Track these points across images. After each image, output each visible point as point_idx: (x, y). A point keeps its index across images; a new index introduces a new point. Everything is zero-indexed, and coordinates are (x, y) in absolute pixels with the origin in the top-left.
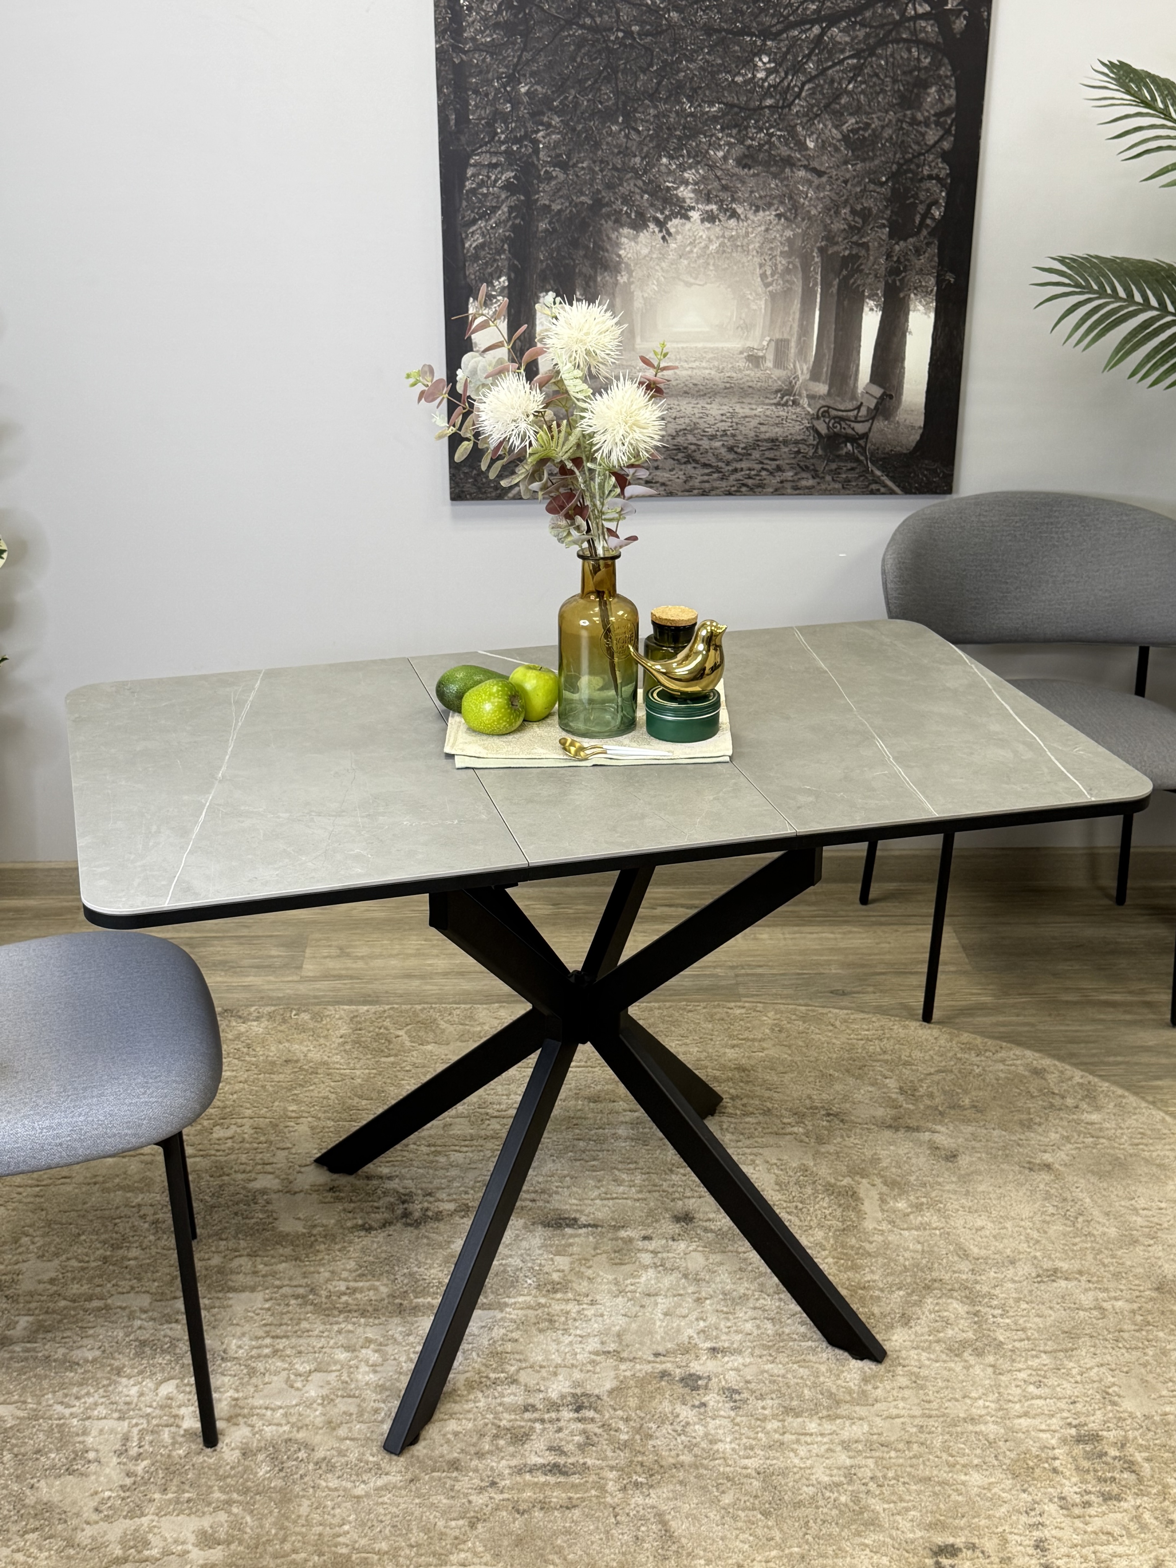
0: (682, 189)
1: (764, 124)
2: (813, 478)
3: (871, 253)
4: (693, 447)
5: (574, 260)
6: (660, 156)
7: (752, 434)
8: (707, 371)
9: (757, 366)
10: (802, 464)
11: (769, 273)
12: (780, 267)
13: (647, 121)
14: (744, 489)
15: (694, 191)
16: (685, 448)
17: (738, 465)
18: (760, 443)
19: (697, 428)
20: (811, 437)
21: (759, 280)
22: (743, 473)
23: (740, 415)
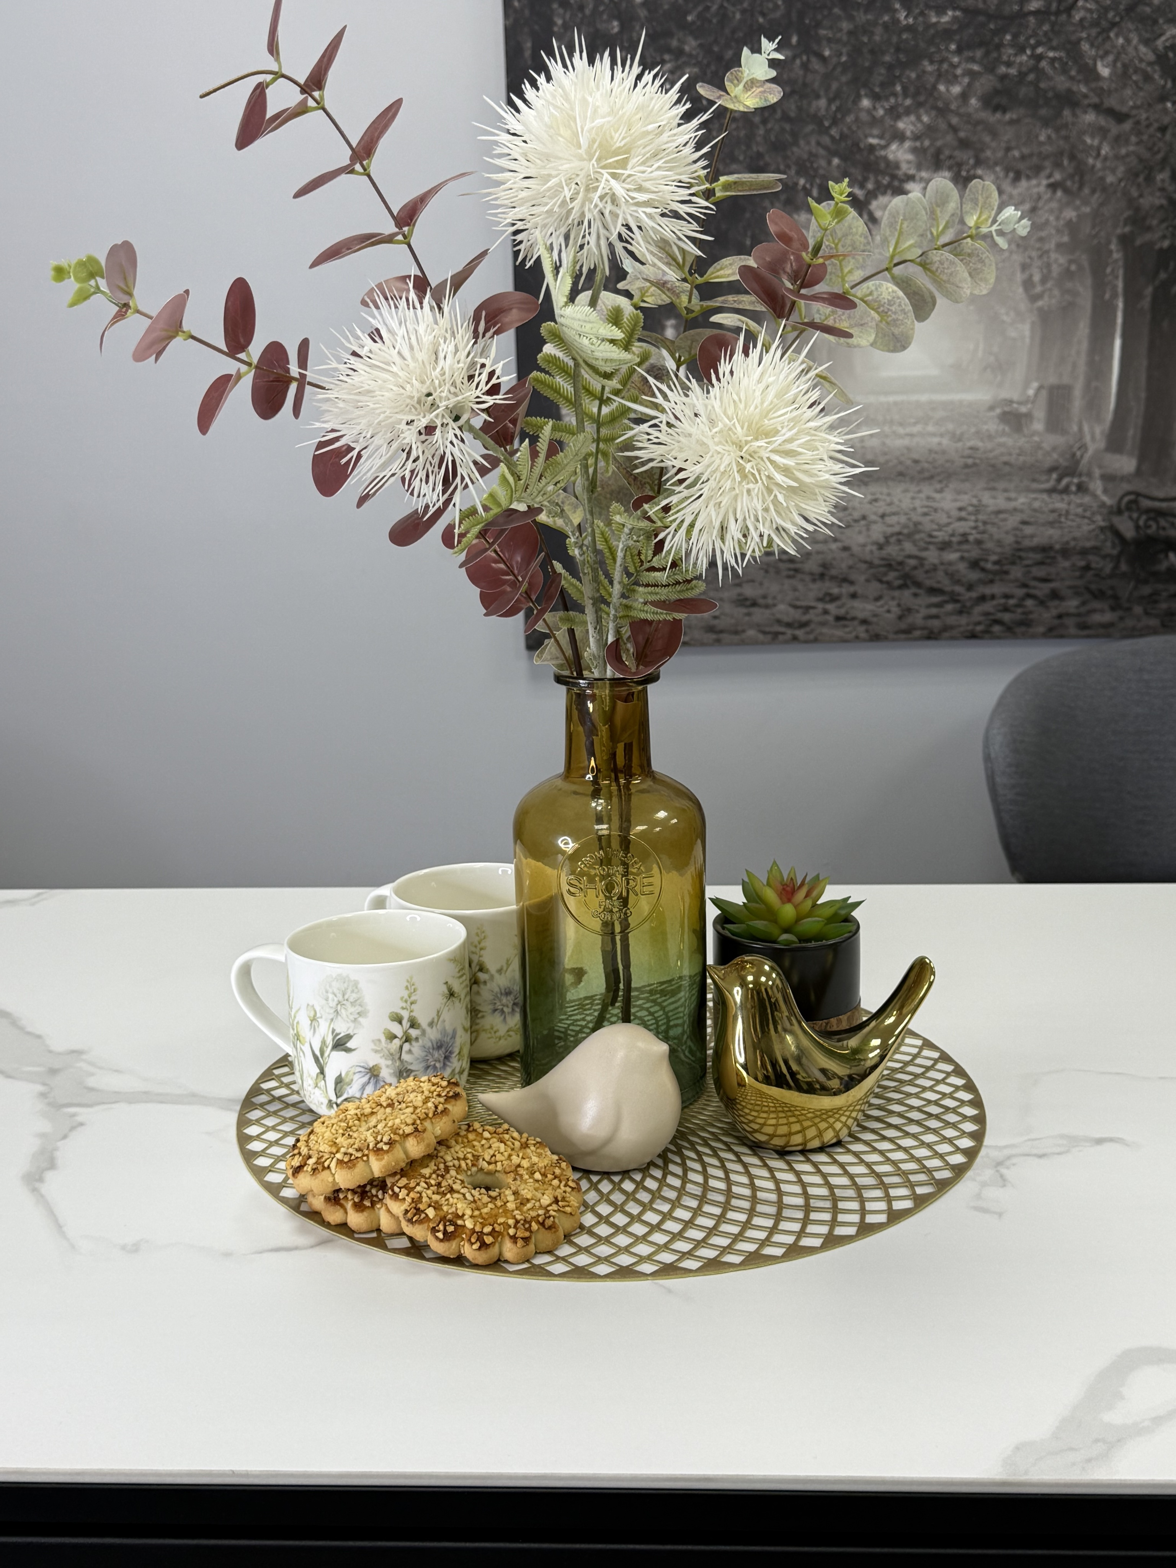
0: (894, 147)
1: (1028, 39)
2: (1113, 609)
4: (913, 562)
6: (858, 97)
7: (1010, 539)
9: (1019, 429)
10: (1093, 587)
11: (1037, 278)
12: (1056, 270)
13: (838, 41)
14: (996, 629)
15: (914, 150)
16: (901, 563)
17: (988, 590)
18: (1022, 554)
19: (919, 532)
20: (1109, 544)
21: (1021, 290)
22: (995, 602)
23: (990, 509)
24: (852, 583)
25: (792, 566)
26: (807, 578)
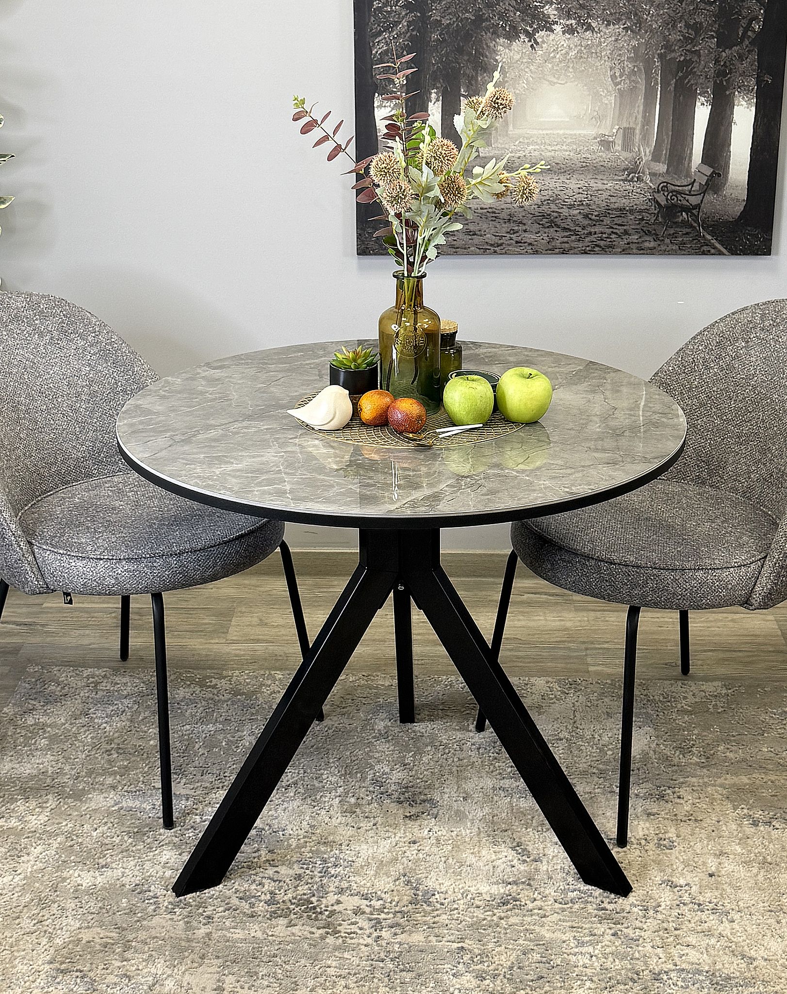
0: (547, 7)
2: (655, 240)
3: (702, 58)
4: (555, 214)
5: (459, 64)
7: (604, 204)
8: (568, 153)
9: (608, 149)
10: (645, 229)
11: (618, 74)
12: (627, 70)
14: (597, 249)
15: (557, 9)
16: (549, 215)
17: (593, 230)
18: (610, 211)
19: (559, 199)
20: (653, 207)
21: (610, 79)
22: (596, 236)
23: (594, 189)
24: (525, 224)
25: (494, 215)
26: (501, 221)
